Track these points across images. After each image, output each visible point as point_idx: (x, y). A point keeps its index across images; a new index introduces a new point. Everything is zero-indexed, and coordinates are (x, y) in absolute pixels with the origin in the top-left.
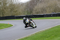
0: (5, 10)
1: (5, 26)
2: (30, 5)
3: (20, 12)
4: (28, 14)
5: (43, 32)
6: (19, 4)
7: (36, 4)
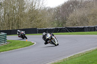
0: (22, 19)
1: (21, 45)
2: (63, 12)
3: (46, 23)
4: (58, 25)
5: (82, 55)
6: (45, 9)
7: (73, 10)
